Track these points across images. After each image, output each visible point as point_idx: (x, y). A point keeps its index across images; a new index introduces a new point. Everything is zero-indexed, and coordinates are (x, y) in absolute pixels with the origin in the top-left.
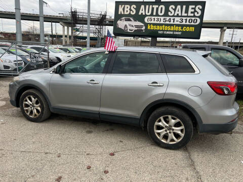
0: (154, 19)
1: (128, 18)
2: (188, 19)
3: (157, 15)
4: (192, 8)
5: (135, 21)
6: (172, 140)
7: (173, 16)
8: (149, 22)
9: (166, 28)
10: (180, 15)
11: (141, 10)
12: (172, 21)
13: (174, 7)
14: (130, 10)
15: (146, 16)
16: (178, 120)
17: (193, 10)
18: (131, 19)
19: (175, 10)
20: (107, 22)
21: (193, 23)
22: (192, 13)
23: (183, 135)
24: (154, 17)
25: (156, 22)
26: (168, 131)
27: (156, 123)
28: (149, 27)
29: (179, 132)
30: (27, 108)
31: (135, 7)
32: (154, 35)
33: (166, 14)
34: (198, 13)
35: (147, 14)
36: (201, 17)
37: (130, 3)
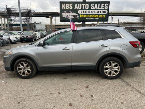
0: (83, 11)
1: (68, 11)
2: (101, 11)
3: (85, 9)
4: (103, 5)
5: (73, 13)
6: (114, 74)
7: (94, 9)
8: (81, 13)
9: (90, 16)
10: (97, 9)
11: (75, 6)
12: (93, 12)
13: (94, 5)
14: (69, 6)
15: (78, 10)
16: (116, 63)
17: (104, 6)
18: (70, 11)
19: (94, 6)
20: (32, 14)
21: (104, 13)
22: (103, 7)
23: (119, 71)
24: (83, 10)
25: (84, 13)
26: (111, 70)
27: (105, 67)
28: (81, 16)
29: (117, 69)
30: (20, 71)
31: (72, 5)
32: (84, 20)
33: (90, 9)
34: (106, 8)
35: (79, 8)
36: (108, 10)
37: (69, 3)
